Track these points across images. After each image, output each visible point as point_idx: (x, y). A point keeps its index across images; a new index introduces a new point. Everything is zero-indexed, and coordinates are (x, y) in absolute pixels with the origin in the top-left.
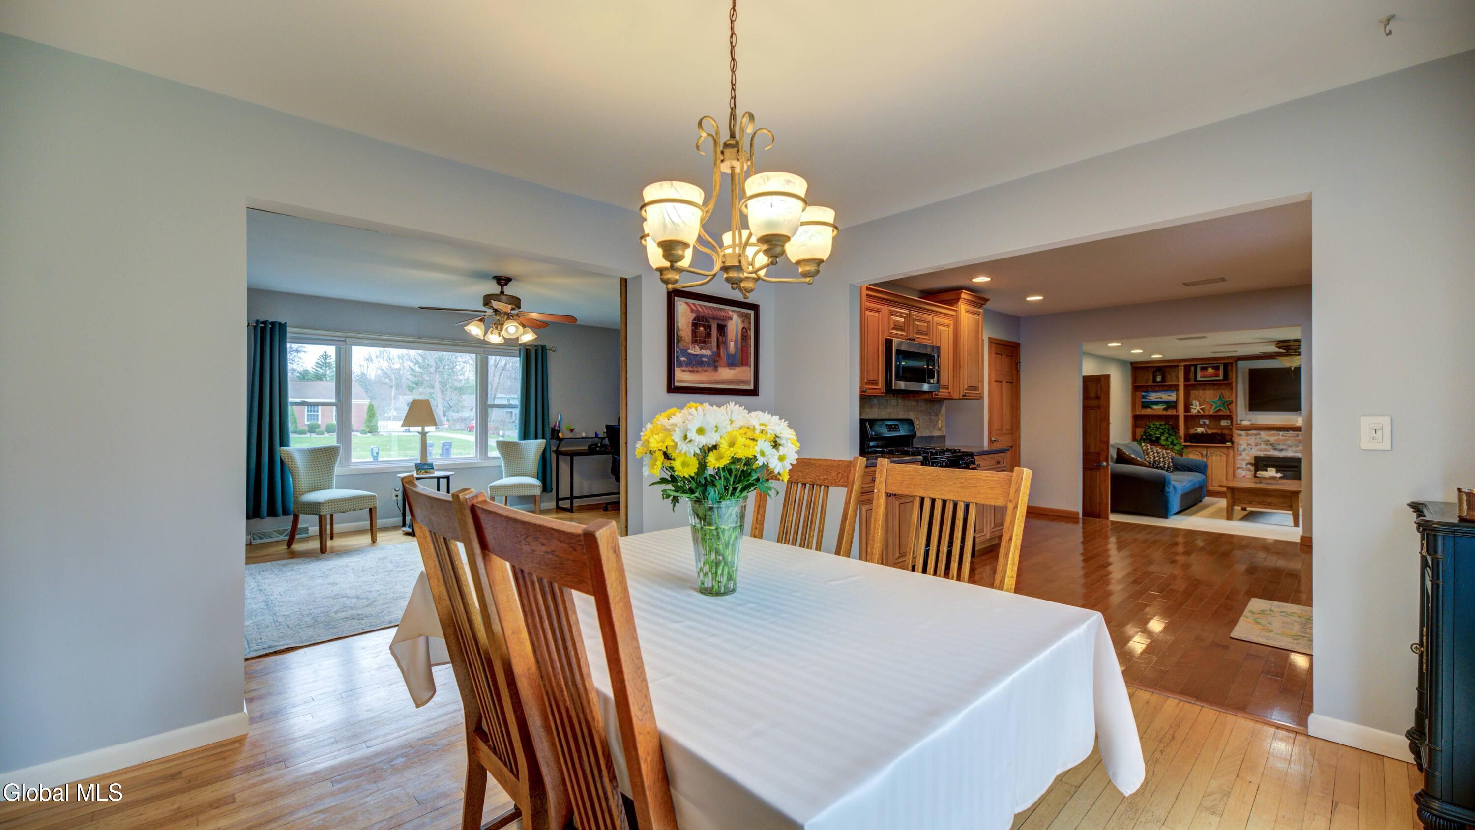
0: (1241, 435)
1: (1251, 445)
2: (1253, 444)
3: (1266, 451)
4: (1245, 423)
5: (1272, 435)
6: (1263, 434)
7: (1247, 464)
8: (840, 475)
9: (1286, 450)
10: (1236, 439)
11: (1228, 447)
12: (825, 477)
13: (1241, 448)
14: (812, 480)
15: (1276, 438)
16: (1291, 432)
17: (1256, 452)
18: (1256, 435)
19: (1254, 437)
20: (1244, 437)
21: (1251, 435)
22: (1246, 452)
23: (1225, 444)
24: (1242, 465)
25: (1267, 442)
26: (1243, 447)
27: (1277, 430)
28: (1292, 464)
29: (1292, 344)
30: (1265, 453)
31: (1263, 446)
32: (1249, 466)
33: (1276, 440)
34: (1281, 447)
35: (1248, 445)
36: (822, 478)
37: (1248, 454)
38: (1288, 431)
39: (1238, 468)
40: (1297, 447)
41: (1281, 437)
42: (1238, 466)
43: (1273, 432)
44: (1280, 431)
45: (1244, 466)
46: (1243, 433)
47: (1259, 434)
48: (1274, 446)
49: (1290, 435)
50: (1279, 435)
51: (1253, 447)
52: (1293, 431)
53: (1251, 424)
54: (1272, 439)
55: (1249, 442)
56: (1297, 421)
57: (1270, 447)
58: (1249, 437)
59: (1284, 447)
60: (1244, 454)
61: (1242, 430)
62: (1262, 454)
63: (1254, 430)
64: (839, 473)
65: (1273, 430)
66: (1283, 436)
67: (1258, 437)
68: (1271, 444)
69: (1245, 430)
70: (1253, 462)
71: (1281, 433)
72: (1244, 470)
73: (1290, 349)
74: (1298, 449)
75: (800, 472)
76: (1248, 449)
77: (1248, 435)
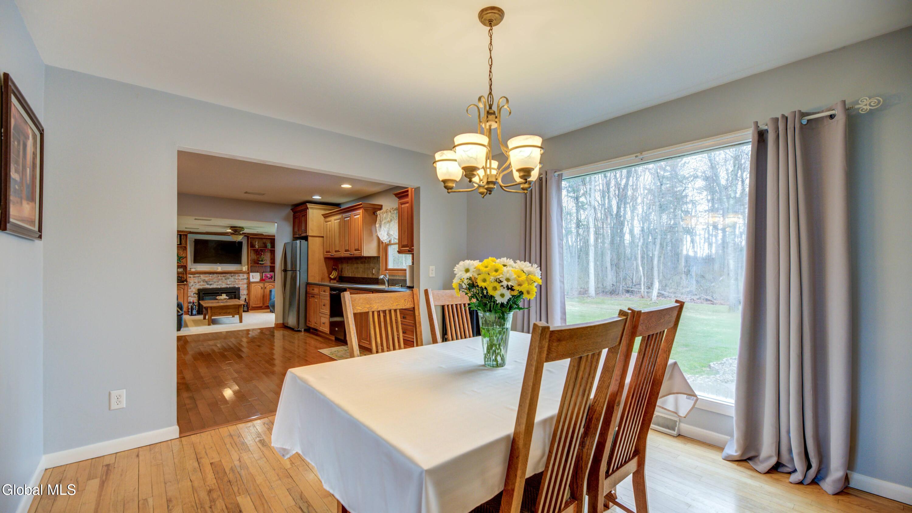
0: (190, 277)
1: (196, 282)
2: (197, 282)
3: (203, 286)
4: (193, 270)
5: (206, 277)
6: (202, 276)
7: (194, 294)
8: (407, 301)
9: (213, 284)
10: (188, 280)
11: (184, 285)
12: (397, 303)
13: (190, 285)
14: (388, 307)
15: (208, 278)
16: (215, 275)
17: (198, 286)
18: (198, 277)
19: (197, 278)
20: (192, 278)
21: (196, 277)
22: (193, 286)
23: (184, 282)
24: (191, 294)
25: (204, 281)
26: (192, 284)
27: (209, 274)
28: (216, 292)
29: (237, 229)
30: (203, 287)
31: (202, 283)
32: (195, 295)
33: (208, 279)
34: (210, 283)
35: (194, 282)
36: (395, 305)
37: (194, 288)
38: (214, 274)
39: (189, 296)
40: (218, 282)
41: (210, 277)
42: (189, 295)
43: (207, 275)
44: (210, 274)
45: (192, 295)
46: (191, 276)
47: (200, 276)
48: (207, 282)
49: (215, 276)
50: (210, 276)
51: (197, 284)
52: (216, 274)
53: (196, 271)
54: (206, 279)
55: (195, 281)
56: (218, 269)
57: (205, 283)
58: (195, 278)
59: (212, 283)
60: (192, 288)
61: (191, 274)
62: (201, 287)
63: (198, 274)
64: (406, 300)
65: (207, 274)
66: (211, 277)
67: (199, 278)
68: (206, 282)
69: (193, 274)
70: (197, 292)
71: (211, 275)
72: (192, 297)
73: (237, 231)
74: (218, 283)
75: (378, 303)
76: (194, 285)
77: (194, 277)
